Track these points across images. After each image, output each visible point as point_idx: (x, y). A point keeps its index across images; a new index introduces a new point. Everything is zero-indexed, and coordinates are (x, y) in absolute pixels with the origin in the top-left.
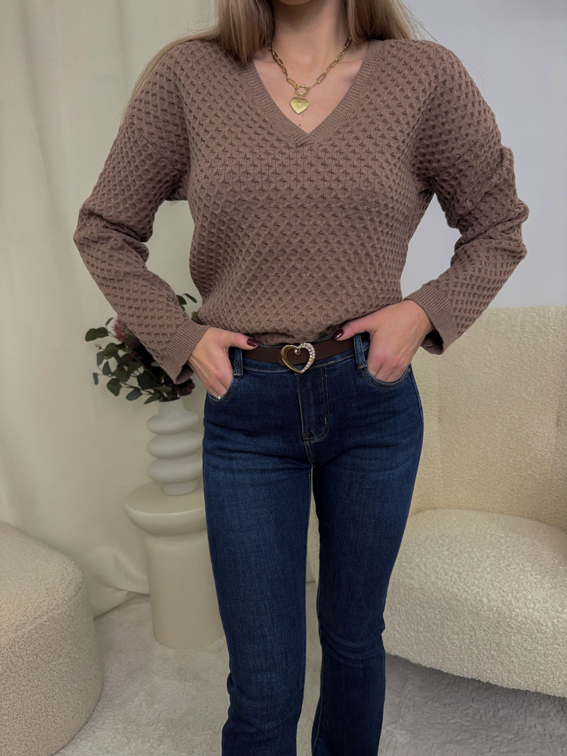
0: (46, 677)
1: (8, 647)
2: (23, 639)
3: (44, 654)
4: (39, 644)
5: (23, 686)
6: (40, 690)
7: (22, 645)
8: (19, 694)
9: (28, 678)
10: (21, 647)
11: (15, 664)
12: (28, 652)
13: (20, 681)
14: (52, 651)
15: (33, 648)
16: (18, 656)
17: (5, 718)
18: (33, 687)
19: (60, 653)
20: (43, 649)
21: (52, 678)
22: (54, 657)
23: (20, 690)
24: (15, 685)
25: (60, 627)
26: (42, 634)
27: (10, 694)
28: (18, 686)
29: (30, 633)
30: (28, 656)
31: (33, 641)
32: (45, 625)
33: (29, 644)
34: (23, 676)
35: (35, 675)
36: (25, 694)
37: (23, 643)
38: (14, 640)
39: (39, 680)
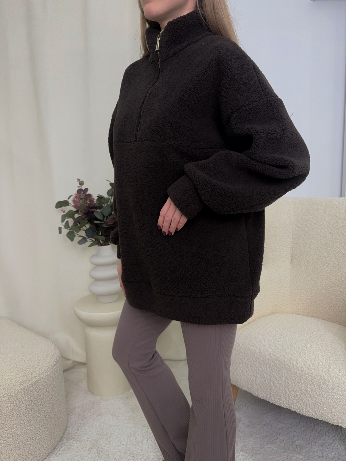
0: (36, 415)
1: (15, 395)
2: (24, 391)
3: (36, 400)
4: (33, 394)
5: (22, 420)
6: (32, 423)
7: (23, 394)
8: (19, 425)
9: (25, 415)
10: (23, 396)
11: (18, 406)
12: (27, 399)
13: (21, 417)
14: (41, 399)
15: (29, 397)
16: (20, 401)
17: (10, 440)
18: (28, 421)
19: (45, 400)
20: (35, 397)
21: (40, 416)
22: (42, 402)
23: (20, 422)
24: (17, 419)
25: (46, 384)
26: (35, 388)
27: (14, 424)
28: (19, 420)
29: (29, 387)
30: (27, 401)
31: (30, 392)
32: (37, 383)
33: (28, 394)
34: (22, 414)
35: (30, 414)
36: (23, 425)
37: (24, 393)
38: (18, 391)
39: (32, 417)
